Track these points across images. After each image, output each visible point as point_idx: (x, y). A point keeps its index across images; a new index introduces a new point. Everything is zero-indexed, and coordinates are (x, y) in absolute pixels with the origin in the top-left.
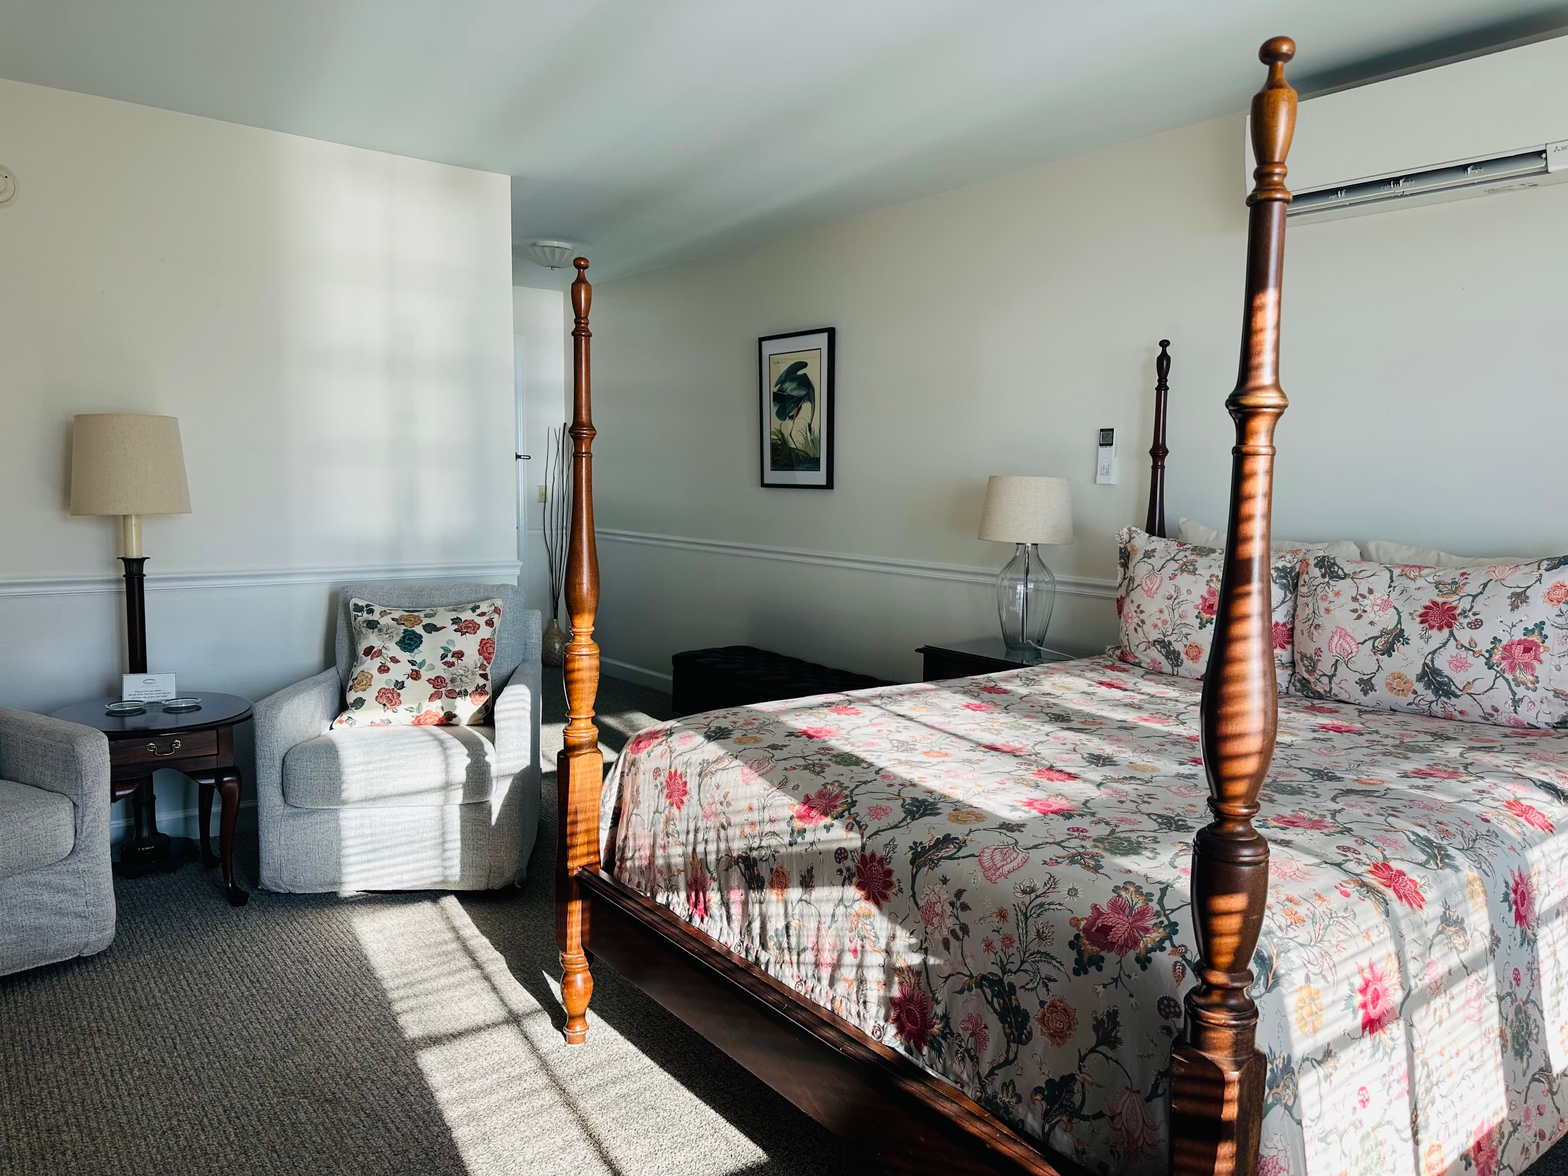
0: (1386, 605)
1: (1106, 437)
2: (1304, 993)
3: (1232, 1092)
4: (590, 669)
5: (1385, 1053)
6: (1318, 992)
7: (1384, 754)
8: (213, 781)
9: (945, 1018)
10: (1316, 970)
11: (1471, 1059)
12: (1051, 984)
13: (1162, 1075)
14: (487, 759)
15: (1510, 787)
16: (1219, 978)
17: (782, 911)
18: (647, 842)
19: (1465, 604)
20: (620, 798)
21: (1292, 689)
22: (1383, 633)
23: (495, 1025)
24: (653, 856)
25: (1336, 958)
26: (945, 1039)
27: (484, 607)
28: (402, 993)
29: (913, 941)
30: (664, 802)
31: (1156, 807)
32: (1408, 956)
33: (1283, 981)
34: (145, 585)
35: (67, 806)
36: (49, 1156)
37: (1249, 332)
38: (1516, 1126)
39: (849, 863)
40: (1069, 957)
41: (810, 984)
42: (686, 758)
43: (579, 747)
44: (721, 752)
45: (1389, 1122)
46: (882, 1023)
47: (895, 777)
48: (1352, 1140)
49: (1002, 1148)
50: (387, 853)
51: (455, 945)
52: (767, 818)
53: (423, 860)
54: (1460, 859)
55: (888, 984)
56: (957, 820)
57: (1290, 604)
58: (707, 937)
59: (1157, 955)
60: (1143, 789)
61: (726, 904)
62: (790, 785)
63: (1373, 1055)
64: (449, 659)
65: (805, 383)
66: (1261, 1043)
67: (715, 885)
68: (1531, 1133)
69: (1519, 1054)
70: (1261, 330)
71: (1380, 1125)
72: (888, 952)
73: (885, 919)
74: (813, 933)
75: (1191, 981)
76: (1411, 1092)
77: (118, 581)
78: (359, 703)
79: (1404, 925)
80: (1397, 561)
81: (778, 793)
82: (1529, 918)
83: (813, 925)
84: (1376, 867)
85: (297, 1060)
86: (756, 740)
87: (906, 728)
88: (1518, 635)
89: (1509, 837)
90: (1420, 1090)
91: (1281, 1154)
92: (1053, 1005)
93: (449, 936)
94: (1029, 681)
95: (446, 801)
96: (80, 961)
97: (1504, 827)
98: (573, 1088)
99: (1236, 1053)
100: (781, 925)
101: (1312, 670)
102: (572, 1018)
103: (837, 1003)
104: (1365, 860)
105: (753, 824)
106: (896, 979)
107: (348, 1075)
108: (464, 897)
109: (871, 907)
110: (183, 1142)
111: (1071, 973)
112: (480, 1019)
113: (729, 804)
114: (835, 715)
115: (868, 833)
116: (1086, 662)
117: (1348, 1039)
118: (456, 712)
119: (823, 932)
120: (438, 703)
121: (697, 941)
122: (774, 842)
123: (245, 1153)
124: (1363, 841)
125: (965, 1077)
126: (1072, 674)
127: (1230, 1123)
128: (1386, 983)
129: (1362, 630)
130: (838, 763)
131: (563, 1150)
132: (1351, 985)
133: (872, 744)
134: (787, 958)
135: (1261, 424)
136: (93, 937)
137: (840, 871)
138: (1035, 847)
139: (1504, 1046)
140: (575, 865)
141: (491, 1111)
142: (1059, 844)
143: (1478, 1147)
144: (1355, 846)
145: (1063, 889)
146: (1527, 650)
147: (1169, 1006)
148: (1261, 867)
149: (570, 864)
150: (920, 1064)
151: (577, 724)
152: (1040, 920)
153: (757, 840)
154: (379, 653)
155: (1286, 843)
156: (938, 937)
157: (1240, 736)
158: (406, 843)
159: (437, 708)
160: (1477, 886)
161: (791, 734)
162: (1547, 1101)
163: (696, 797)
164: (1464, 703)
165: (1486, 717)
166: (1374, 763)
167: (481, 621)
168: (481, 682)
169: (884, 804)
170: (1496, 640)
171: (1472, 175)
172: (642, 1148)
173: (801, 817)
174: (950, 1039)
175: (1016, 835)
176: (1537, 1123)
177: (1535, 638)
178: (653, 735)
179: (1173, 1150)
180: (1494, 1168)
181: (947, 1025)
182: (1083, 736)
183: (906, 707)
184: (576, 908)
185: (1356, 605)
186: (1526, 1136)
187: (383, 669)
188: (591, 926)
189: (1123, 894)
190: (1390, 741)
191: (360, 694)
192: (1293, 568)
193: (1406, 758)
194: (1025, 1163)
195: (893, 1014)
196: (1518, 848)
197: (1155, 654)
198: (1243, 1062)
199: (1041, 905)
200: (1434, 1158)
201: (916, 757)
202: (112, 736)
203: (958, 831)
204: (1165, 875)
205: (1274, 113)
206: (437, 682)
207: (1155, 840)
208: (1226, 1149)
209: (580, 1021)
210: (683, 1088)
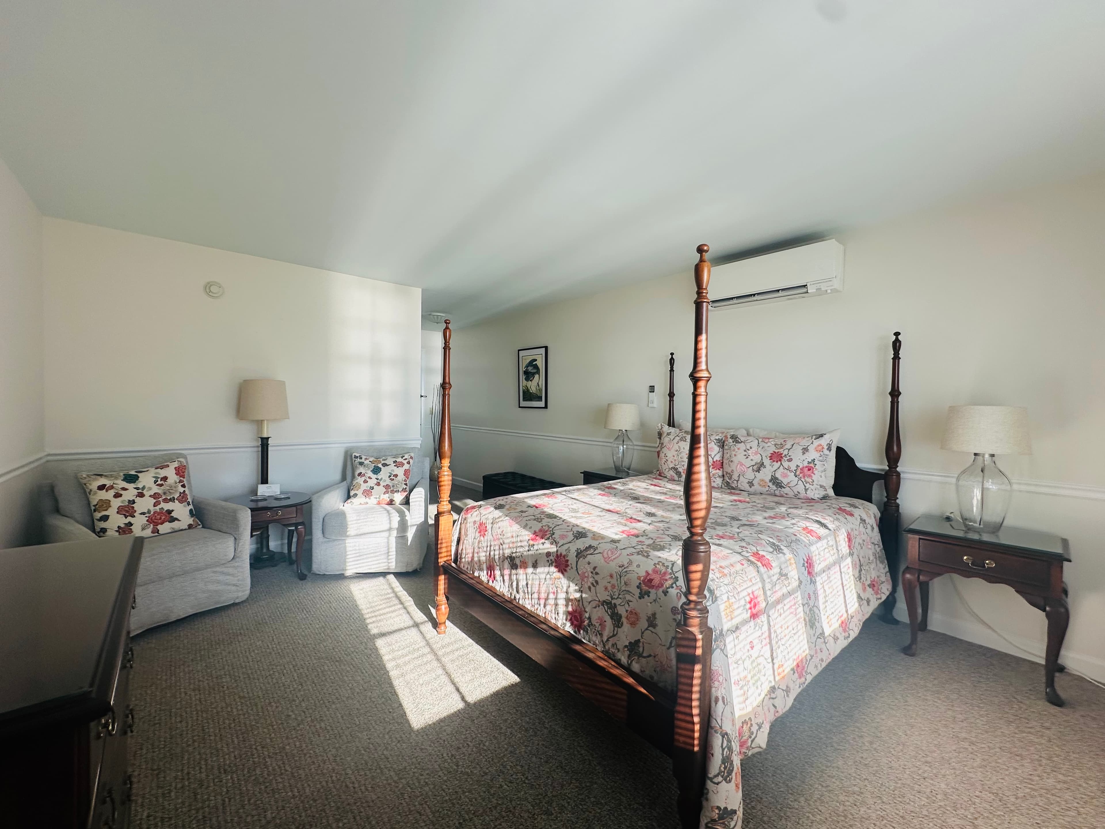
0: (756, 453)
1: (652, 389)
2: (727, 604)
3: (699, 644)
4: (448, 480)
5: (759, 627)
6: (732, 603)
7: (757, 510)
8: (294, 528)
9: (589, 618)
10: (732, 594)
11: (793, 629)
12: (630, 603)
13: (673, 638)
14: (407, 518)
15: (804, 522)
16: (693, 598)
17: (525, 577)
18: (470, 551)
19: (786, 452)
20: (460, 533)
21: (723, 486)
22: (756, 464)
23: (409, 627)
24: (473, 557)
25: (739, 590)
26: (589, 627)
27: (406, 456)
28: (370, 615)
29: (577, 588)
30: (478, 535)
31: (670, 532)
32: (767, 589)
33: (718, 599)
34: (269, 448)
35: (232, 539)
36: (216, 689)
37: (696, 350)
38: (812, 657)
39: (551, 557)
40: (637, 592)
41: (536, 607)
42: (487, 516)
43: (444, 513)
44: (501, 514)
45: (762, 656)
46: (564, 621)
47: (570, 523)
48: (748, 663)
49: (612, 671)
50: (365, 557)
51: (392, 595)
52: (519, 540)
53: (380, 559)
54: (785, 550)
55: (567, 606)
56: (594, 539)
57: (721, 453)
58: (495, 589)
59: (670, 590)
60: (666, 525)
61: (502, 575)
62: (528, 527)
63: (754, 629)
64: (392, 477)
65: (536, 367)
66: (711, 623)
67: (498, 568)
68: (818, 659)
69: (812, 627)
70: (701, 349)
71: (759, 657)
72: (567, 593)
73: (566, 580)
74: (537, 586)
75: (683, 600)
76: (770, 643)
77: (258, 447)
78: (356, 495)
79: (765, 577)
80: (761, 436)
81: (523, 530)
82: (813, 573)
83: (537, 583)
84: (754, 553)
85: (325, 644)
86: (515, 509)
87: (575, 503)
88: (806, 464)
89: (804, 541)
90: (774, 642)
91: (720, 669)
92: (631, 612)
93: (390, 591)
94: (624, 484)
95: (390, 536)
96: (234, 605)
97: (802, 537)
98: (440, 653)
99: (700, 628)
100: (525, 583)
101: (730, 479)
102: (440, 624)
103: (547, 614)
104: (750, 551)
105: (513, 543)
106: (570, 603)
107: (346, 650)
108: (397, 575)
109: (560, 575)
110: (274, 681)
111: (638, 598)
112: (402, 626)
113: (504, 535)
114: (547, 499)
115: (559, 546)
116: (646, 476)
117: (745, 622)
118: (394, 499)
119: (541, 586)
120: (387, 495)
121: (491, 591)
122: (521, 550)
123: (301, 685)
124: (749, 544)
125: (597, 642)
126: (640, 481)
127: (699, 656)
128: (759, 599)
129: (748, 463)
130: (548, 518)
131: (435, 679)
132: (745, 600)
133: (561, 510)
134: (527, 596)
135: (702, 384)
136: (240, 594)
137: (548, 561)
138: (624, 549)
139: (806, 624)
140: (441, 561)
141: (405, 664)
142: (633, 547)
143: (798, 666)
144: (745, 545)
145: (635, 565)
146: (809, 470)
147: (675, 610)
148: (708, 553)
149: (439, 560)
150: (580, 637)
151: (442, 503)
152: (626, 577)
153: (515, 549)
154: (364, 475)
155: (719, 545)
156: (586, 586)
157: (698, 502)
158: (373, 553)
159: (386, 497)
160: (793, 561)
161: (529, 506)
162: (823, 646)
163: (490, 532)
164: (787, 490)
165: (796, 495)
166: (754, 514)
167: (405, 462)
168: (405, 487)
169: (565, 533)
170: (798, 466)
171: (781, 293)
172: (468, 677)
173: (532, 540)
174: (591, 627)
175: (617, 544)
176: (820, 656)
177: (812, 465)
178: (473, 508)
179: (678, 668)
180: (804, 674)
181: (590, 621)
182: (644, 506)
183: (575, 495)
184: (442, 578)
185: (745, 453)
186: (816, 660)
187: (365, 482)
188: (448, 586)
189: (658, 566)
190: (759, 505)
191: (356, 492)
192: (722, 439)
193: (765, 511)
194: (621, 677)
195: (569, 618)
196: (807, 546)
197: (672, 473)
198: (703, 631)
199: (626, 572)
200: (781, 670)
201: (579, 515)
202: (252, 510)
203: (594, 543)
204: (674, 558)
205: (703, 271)
206: (387, 487)
207: (670, 545)
208: (698, 667)
209: (443, 625)
210: (485, 652)
